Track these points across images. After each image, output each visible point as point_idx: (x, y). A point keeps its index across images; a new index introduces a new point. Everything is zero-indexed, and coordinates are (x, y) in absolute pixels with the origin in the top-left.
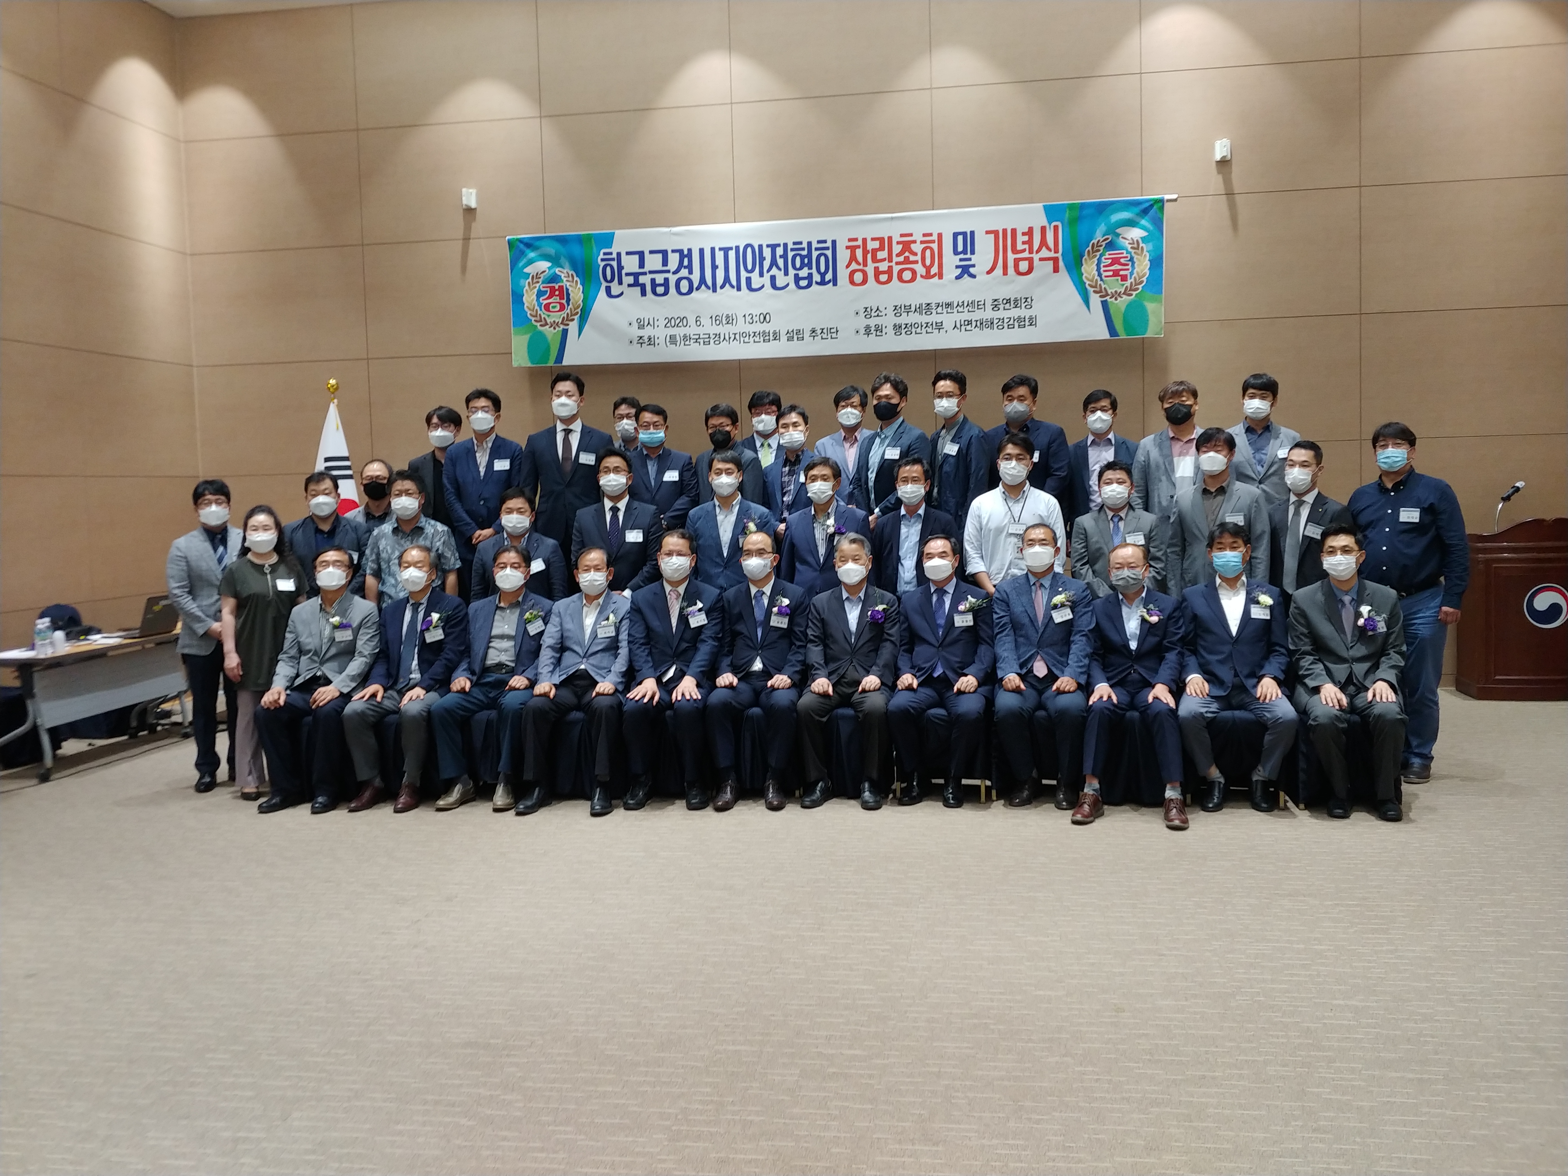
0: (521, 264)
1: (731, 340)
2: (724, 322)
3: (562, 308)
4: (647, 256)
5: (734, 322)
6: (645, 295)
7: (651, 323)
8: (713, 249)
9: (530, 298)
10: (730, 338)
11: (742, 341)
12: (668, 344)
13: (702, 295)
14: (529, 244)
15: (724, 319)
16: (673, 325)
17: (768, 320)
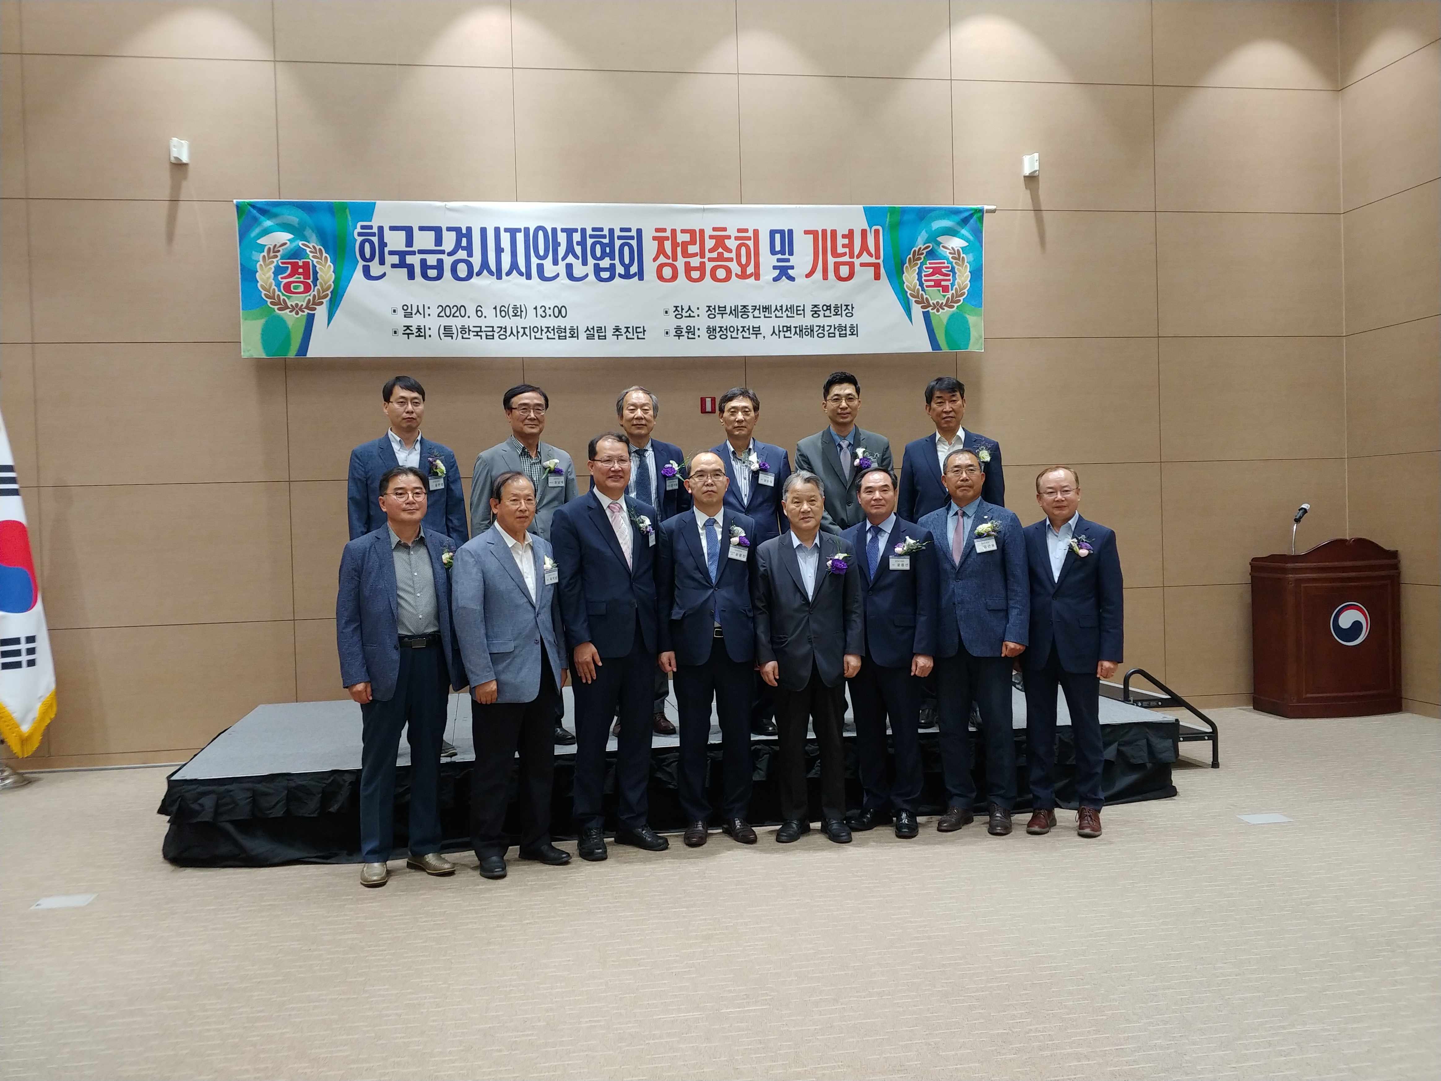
0: (254, 234)
1: (520, 335)
2: (511, 313)
3: (307, 289)
4: (416, 231)
5: (524, 314)
6: (414, 279)
7: (421, 311)
8: (497, 230)
9: (265, 276)
10: (518, 332)
11: (533, 337)
12: (442, 336)
13: (484, 281)
14: (264, 211)
15: (511, 310)
16: (448, 314)
17: (564, 315)
